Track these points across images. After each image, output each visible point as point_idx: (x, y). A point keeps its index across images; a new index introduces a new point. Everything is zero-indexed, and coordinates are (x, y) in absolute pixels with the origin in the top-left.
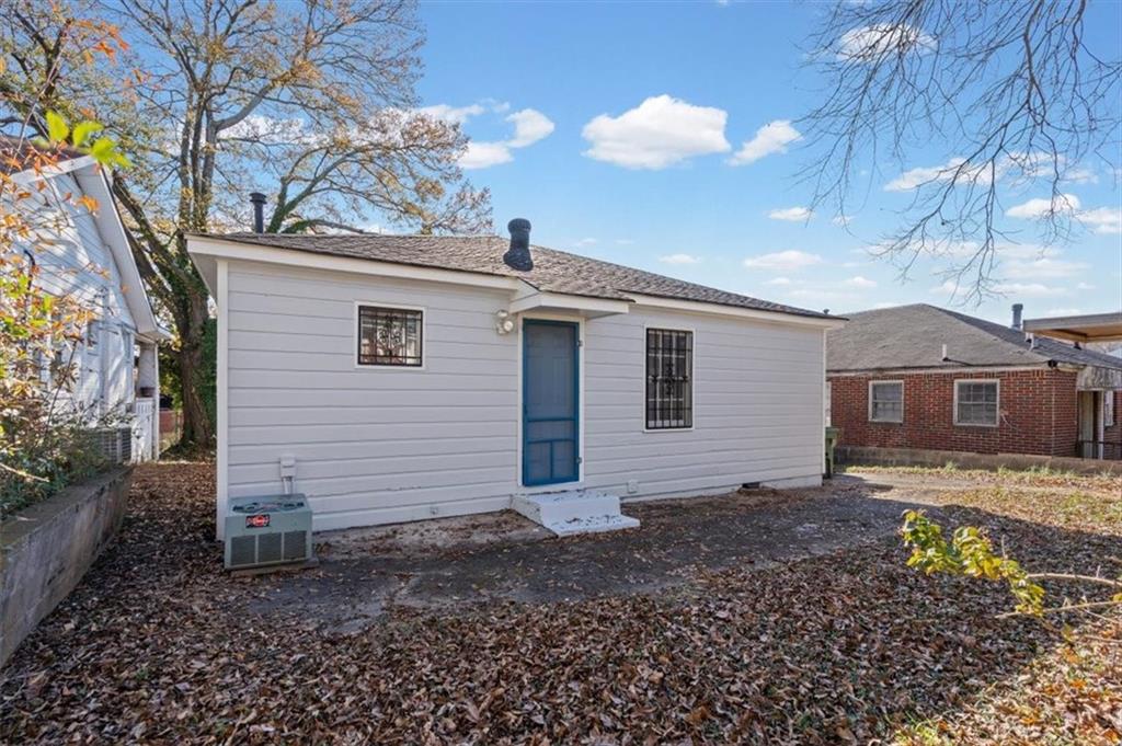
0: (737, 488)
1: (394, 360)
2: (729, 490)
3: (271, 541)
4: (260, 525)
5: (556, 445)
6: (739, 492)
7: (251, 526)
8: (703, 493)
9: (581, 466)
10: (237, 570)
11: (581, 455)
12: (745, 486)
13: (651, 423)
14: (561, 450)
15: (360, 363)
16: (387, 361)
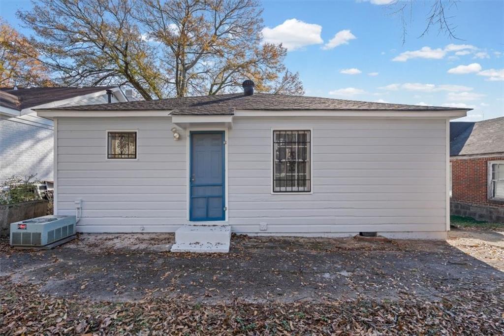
0: (354, 235)
1: (123, 156)
2: (347, 235)
3: (27, 235)
4: (23, 229)
5: (211, 200)
6: (355, 237)
7: (20, 228)
8: (323, 235)
9: (227, 212)
10: (16, 246)
11: (227, 205)
12: (361, 234)
13: (278, 189)
14: (215, 203)
15: (108, 158)
16: (120, 156)
